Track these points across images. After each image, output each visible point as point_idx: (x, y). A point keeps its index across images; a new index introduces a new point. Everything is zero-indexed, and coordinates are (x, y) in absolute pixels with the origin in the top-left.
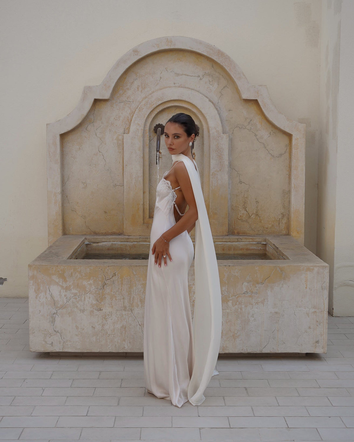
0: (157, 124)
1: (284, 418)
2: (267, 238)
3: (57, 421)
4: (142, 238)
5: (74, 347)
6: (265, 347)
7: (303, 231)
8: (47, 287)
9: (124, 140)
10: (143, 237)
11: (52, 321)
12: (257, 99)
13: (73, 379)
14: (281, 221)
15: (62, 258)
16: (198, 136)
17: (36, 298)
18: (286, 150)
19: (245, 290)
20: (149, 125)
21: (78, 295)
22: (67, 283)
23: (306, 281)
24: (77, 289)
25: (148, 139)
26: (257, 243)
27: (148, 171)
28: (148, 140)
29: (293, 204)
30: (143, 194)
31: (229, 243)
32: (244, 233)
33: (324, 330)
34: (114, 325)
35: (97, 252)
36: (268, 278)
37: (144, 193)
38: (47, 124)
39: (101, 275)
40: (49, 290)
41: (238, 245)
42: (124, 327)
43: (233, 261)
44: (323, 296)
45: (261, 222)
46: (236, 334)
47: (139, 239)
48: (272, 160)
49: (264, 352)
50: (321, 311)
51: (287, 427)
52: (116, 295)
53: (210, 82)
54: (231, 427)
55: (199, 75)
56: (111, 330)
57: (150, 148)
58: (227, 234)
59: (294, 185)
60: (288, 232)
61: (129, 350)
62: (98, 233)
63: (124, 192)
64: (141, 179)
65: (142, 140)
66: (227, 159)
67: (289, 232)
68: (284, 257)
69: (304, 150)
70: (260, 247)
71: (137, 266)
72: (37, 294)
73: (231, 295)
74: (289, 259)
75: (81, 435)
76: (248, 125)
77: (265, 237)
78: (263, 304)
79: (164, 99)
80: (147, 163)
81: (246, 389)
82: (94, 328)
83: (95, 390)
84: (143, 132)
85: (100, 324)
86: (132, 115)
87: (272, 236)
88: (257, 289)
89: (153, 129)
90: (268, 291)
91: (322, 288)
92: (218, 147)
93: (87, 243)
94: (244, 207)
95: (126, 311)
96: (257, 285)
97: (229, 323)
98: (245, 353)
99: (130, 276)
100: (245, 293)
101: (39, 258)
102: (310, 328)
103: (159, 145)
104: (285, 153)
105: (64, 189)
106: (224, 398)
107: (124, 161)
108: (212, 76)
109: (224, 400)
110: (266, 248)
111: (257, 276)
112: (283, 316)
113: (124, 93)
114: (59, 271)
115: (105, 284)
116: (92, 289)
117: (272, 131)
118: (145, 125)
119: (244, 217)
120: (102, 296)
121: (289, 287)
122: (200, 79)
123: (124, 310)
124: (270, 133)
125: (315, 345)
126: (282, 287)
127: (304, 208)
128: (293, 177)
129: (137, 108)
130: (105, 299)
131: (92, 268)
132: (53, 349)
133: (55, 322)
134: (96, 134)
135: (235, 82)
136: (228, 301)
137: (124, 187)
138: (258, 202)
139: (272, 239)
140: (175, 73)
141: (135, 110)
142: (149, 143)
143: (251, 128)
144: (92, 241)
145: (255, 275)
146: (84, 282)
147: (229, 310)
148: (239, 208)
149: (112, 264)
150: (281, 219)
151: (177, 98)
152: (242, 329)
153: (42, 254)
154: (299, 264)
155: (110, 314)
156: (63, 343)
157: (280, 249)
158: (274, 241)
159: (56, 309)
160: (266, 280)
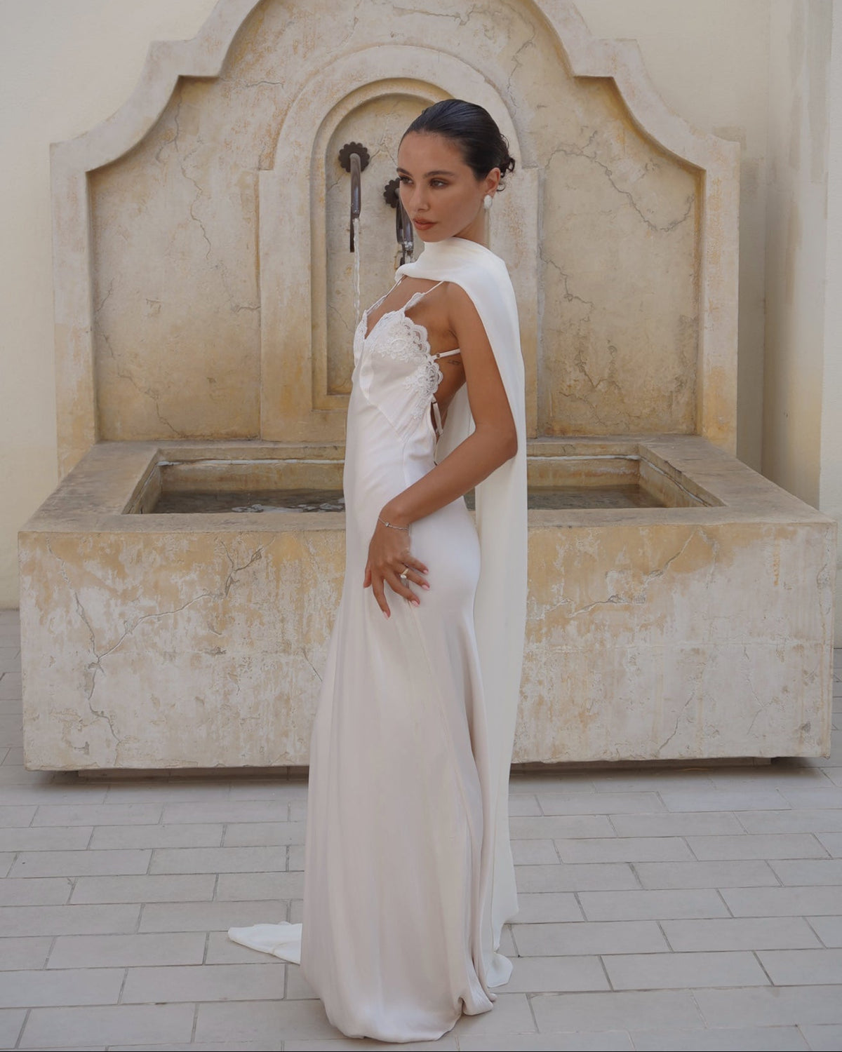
0: (348, 142)
1: (755, 954)
2: (642, 443)
3: (123, 985)
4: (311, 448)
5: (148, 755)
6: (666, 744)
7: (734, 423)
8: (72, 593)
9: (261, 188)
10: (313, 446)
11: (86, 686)
12: (613, 76)
13: (153, 850)
14: (674, 398)
15: (109, 511)
16: (512, 170)
17: (41, 622)
18: (689, 210)
19: (611, 591)
20: (326, 147)
21: (158, 613)
22: (126, 581)
23: (775, 565)
24: (156, 597)
25: (324, 182)
26: (616, 458)
27: (325, 269)
28: (324, 187)
29: (708, 354)
30: (310, 330)
31: (540, 458)
32: (578, 431)
33: (822, 695)
34: (256, 692)
35: (191, 487)
36: (676, 559)
37: (314, 327)
38: (52, 146)
39: (220, 557)
40: (78, 602)
41: (567, 462)
42: (285, 697)
43: (574, 513)
44: (821, 605)
45: (623, 402)
46: (589, 710)
47: (302, 450)
48: (652, 237)
49: (664, 758)
50: (816, 645)
51: (770, 984)
52: (260, 611)
53: (486, 30)
54: (615, 988)
55: (457, 13)
56: (250, 708)
57: (328, 207)
58: (534, 433)
59: (710, 302)
60: (693, 427)
61: (298, 760)
62: (192, 436)
63: (260, 325)
64: (305, 290)
65: (309, 184)
66: (535, 234)
67: (696, 425)
68: (702, 497)
69: (734, 211)
70: (623, 468)
71: (318, 531)
72: (43, 612)
73: (573, 606)
74: (721, 504)
75: (194, 1028)
76: (588, 145)
77: (636, 441)
78: (662, 630)
79: (367, 77)
80: (321, 248)
81: (632, 868)
82: (203, 702)
83: (217, 881)
84: (312, 166)
85: (218, 691)
86: (280, 118)
87: (654, 439)
88: (645, 589)
89: (337, 158)
90: (675, 593)
91: (818, 583)
92: (510, 202)
93: (163, 462)
94: (576, 362)
95: (289, 654)
96: (644, 578)
97: (569, 680)
98: (612, 761)
99: (300, 560)
100: (612, 601)
101: (43, 510)
102: (786, 691)
103: (357, 200)
104: (685, 219)
105: (98, 318)
106: (576, 897)
107: (261, 244)
108: (493, 15)
109: (579, 902)
110: (638, 470)
111: (644, 553)
112: (713, 661)
113: (258, 60)
114: (102, 549)
115: (232, 581)
116: (195, 597)
117: (651, 160)
118: (316, 145)
119: (578, 388)
120: (224, 615)
121: (729, 580)
122: (460, 24)
123: (284, 651)
124: (646, 167)
125: (799, 735)
126: (711, 582)
127: (736, 363)
128: (706, 283)
129: (294, 101)
130: (231, 623)
131: (196, 539)
132: (89, 763)
133: (95, 686)
134: (184, 171)
135: (553, 29)
136: (567, 621)
137: (260, 312)
138: (616, 350)
139: (655, 447)
140: (394, 7)
141: (289, 107)
142: (327, 194)
143: (595, 153)
144: (179, 459)
145: (639, 550)
146: (173, 577)
147: (569, 648)
148: (566, 364)
149: (249, 527)
150: (674, 394)
151: (401, 75)
152: (605, 697)
153: (52, 497)
154: (758, 520)
155: (246, 664)
156: (118, 745)
157: (688, 475)
158: (663, 452)
159: (97, 653)
160: (669, 564)
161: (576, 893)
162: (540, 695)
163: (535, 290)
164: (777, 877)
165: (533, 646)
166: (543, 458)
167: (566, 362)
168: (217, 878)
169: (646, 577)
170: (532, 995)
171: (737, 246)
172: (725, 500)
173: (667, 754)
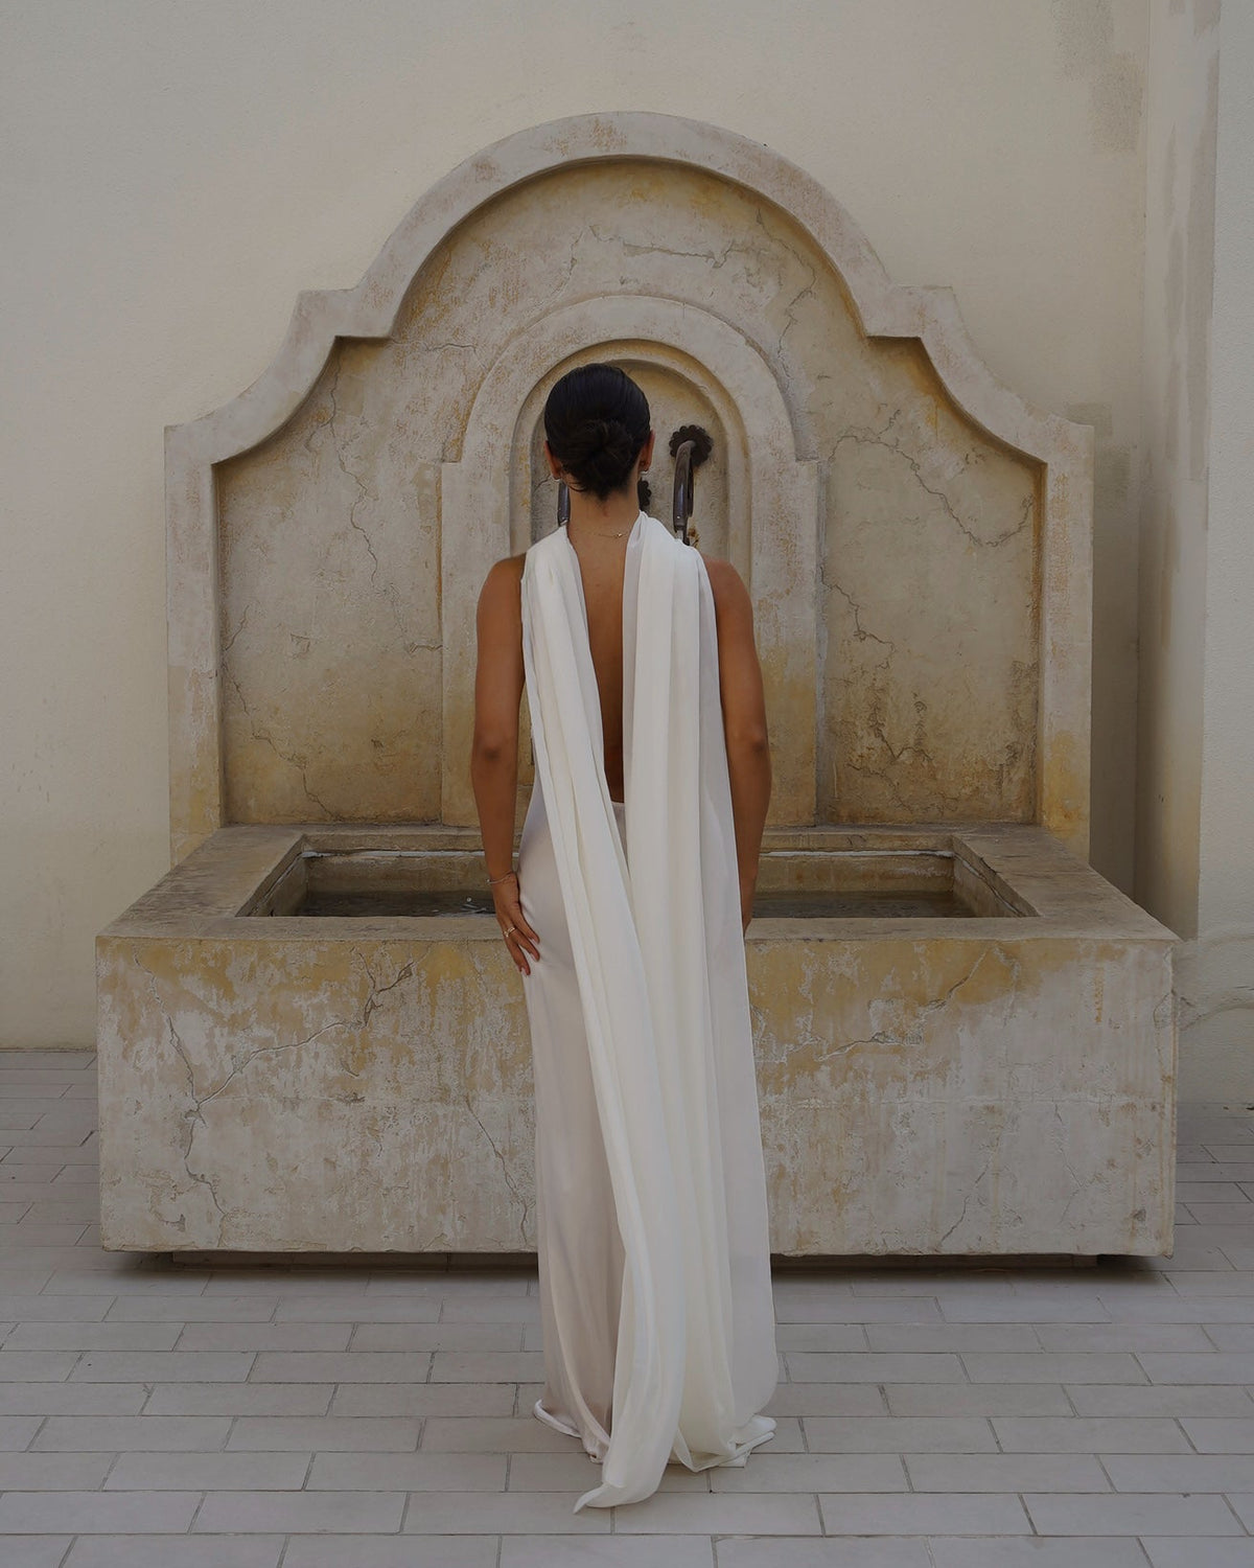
1: (1021, 1498)
2: (957, 835)
3: (197, 1511)
5: (262, 1234)
6: (949, 1234)
7: (1086, 808)
8: (165, 1017)
9: (444, 485)
11: (181, 1141)
12: (920, 335)
13: (258, 1353)
14: (1005, 774)
15: (220, 913)
17: (125, 1055)
18: (1026, 518)
19: (875, 1027)
20: (531, 432)
21: (275, 1046)
22: (234, 1003)
23: (1096, 996)
24: (273, 1025)
25: (529, 480)
26: (922, 855)
28: (530, 484)
29: (1050, 714)
31: (818, 853)
32: (873, 817)
33: (1162, 1172)
34: (404, 1154)
35: (346, 886)
36: (963, 985)
38: (167, 429)
39: (358, 972)
40: (172, 1029)
41: (854, 859)
42: (443, 1161)
43: (832, 923)
44: (1159, 1050)
45: (935, 779)
46: (846, 1186)
48: (975, 554)
49: (947, 1253)
50: (1153, 1105)
51: (1032, 1533)
52: (410, 1046)
53: (749, 275)
54: (828, 1533)
55: (712, 250)
56: (396, 1174)
57: (535, 512)
58: (812, 819)
59: (1053, 643)
60: (1031, 813)
61: (458, 1245)
62: (350, 818)
63: (442, 670)
65: (508, 482)
66: (814, 549)
67: (1035, 811)
68: (1017, 905)
69: (1087, 520)
70: (932, 869)
71: (486, 940)
72: (126, 1043)
73: (825, 1046)
74: (1035, 915)
76: (887, 430)
77: (949, 831)
78: (944, 1079)
79: (587, 338)
81: (882, 1390)
82: (334, 1165)
83: (335, 1392)
84: (512, 457)
85: (353, 1151)
86: (471, 393)
87: (975, 830)
88: (921, 1025)
90: (962, 1030)
91: (1155, 1021)
92: (780, 507)
93: (309, 853)
94: (872, 723)
95: (448, 1103)
97: (819, 1145)
98: (877, 1254)
99: (463, 979)
100: (877, 1040)
101: (134, 910)
102: (1113, 1165)
103: (566, 504)
104: (1020, 529)
105: (226, 659)
106: (801, 1423)
107: (443, 560)
108: (759, 253)
109: (802, 1430)
110: (953, 871)
111: (919, 976)
112: (1013, 1122)
113: (442, 315)
114: (204, 960)
115: (374, 1006)
116: (324, 1026)
117: (973, 450)
118: (518, 429)
119: (873, 759)
120: (363, 1050)
121: (1035, 1016)
122: (714, 267)
123: (441, 1099)
124: (967, 458)
125: (1130, 1226)
126: (1011, 1017)
127: (1088, 726)
128: (1048, 618)
129: (490, 370)
130: (371, 1060)
131: (326, 950)
132: (184, 1243)
133: (194, 1141)
134: (342, 465)
135: (839, 273)
136: (818, 1066)
137: (441, 653)
138: (924, 707)
139: (973, 839)
140: (624, 244)
141: (483, 379)
142: (533, 495)
143: (898, 440)
144: (329, 848)
145: (914, 972)
146: (297, 999)
147: (819, 1101)
148: (856, 726)
149: (397, 936)
150: (1005, 769)
151: (632, 335)
152: (868, 1168)
153: (147, 895)
154: (1073, 935)
155: (391, 1116)
156: (222, 1219)
157: (1003, 877)
158: (981, 846)
159: (197, 1098)
160: (954, 992)
161: (800, 1419)
162: (781, 1165)
163: (814, 625)
164: (1071, 1405)
165: (771, 1099)
166: (822, 853)
167: (857, 723)
168: (336, 1389)
169: (921, 1009)
170: (720, 1538)
171: (1090, 567)
172: (1040, 910)
173: (952, 1247)
